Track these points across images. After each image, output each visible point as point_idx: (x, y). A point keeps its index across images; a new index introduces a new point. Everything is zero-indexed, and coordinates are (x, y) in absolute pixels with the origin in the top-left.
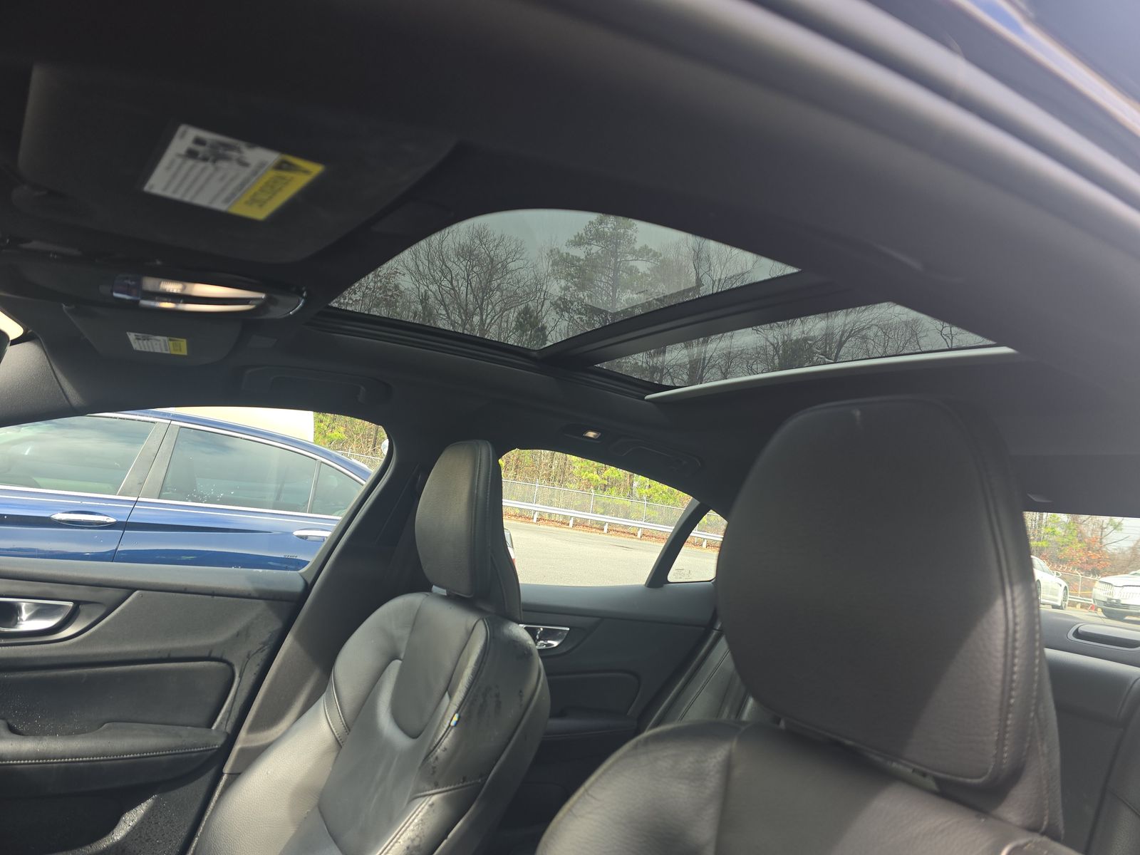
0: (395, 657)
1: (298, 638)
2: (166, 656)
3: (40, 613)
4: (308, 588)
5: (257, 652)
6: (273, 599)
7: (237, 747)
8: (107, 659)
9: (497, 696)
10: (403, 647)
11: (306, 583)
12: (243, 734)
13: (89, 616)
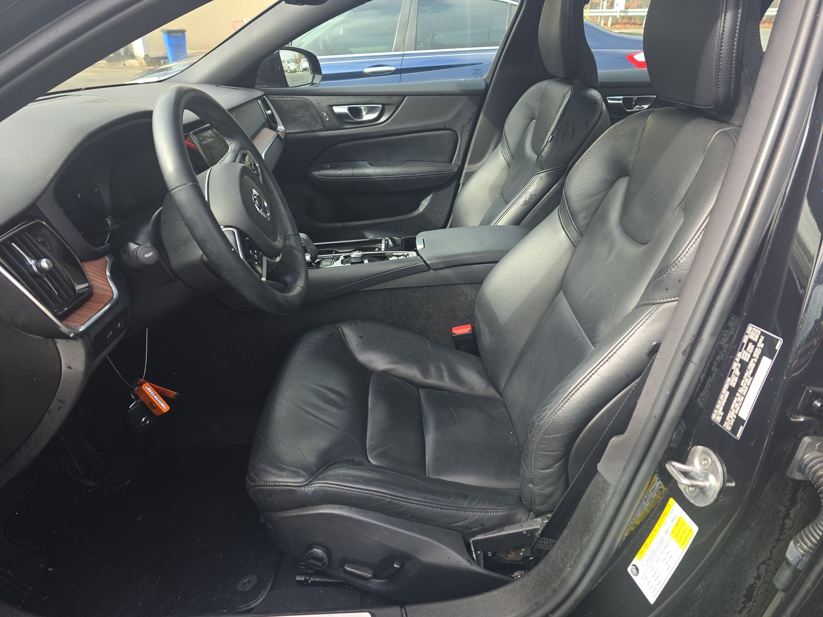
0: (533, 118)
1: (485, 115)
2: (425, 128)
3: (370, 111)
4: (488, 86)
5: (467, 124)
6: (471, 95)
7: (464, 172)
8: (401, 131)
9: (573, 126)
10: (537, 113)
11: (486, 83)
12: (466, 165)
13: (389, 111)
